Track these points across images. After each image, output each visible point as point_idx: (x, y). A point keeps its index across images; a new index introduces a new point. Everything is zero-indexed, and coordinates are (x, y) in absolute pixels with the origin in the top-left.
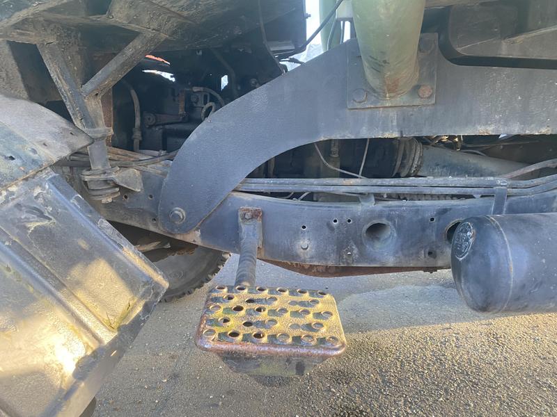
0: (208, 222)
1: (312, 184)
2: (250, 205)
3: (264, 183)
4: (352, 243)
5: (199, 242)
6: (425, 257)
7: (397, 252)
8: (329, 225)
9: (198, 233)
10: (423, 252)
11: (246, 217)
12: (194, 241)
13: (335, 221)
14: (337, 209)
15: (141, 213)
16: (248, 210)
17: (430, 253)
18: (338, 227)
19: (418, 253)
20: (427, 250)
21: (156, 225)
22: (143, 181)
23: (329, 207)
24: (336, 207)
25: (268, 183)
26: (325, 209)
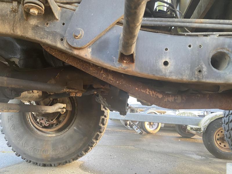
0: (98, 42)
4: (202, 62)
5: (89, 57)
9: (90, 50)
13: (190, 46)
15: (54, 34)
21: (62, 43)
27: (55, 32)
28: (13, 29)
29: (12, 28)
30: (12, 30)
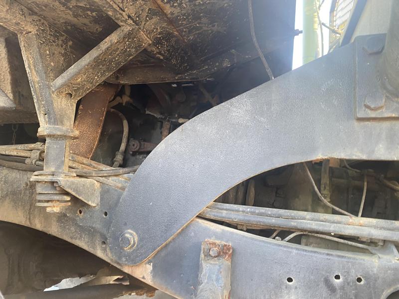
0: (163, 254)
1: (304, 219)
2: (217, 237)
3: (238, 211)
5: (149, 280)
8: (327, 282)
9: (150, 267)
11: (211, 253)
12: (143, 278)
13: (337, 277)
14: (340, 259)
15: (91, 232)
16: (214, 244)
18: (342, 288)
21: (104, 250)
22: (101, 195)
23: (328, 254)
24: (339, 256)
25: (243, 212)
26: (321, 256)
27: (92, 228)
28: (30, 219)
29: (28, 217)
30: (28, 220)
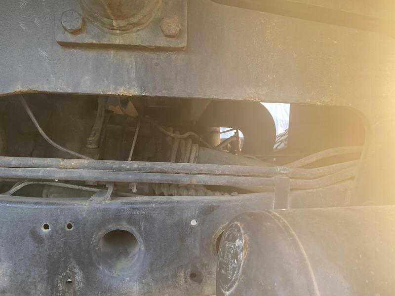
4: (73, 263)
6: (186, 282)
7: (144, 276)
8: (35, 235)
10: (182, 274)
13: (46, 227)
14: (48, 207)
17: (193, 276)
18: (50, 237)
19: (175, 276)
20: (189, 271)
23: (36, 204)
24: (48, 204)
26: (28, 206)
